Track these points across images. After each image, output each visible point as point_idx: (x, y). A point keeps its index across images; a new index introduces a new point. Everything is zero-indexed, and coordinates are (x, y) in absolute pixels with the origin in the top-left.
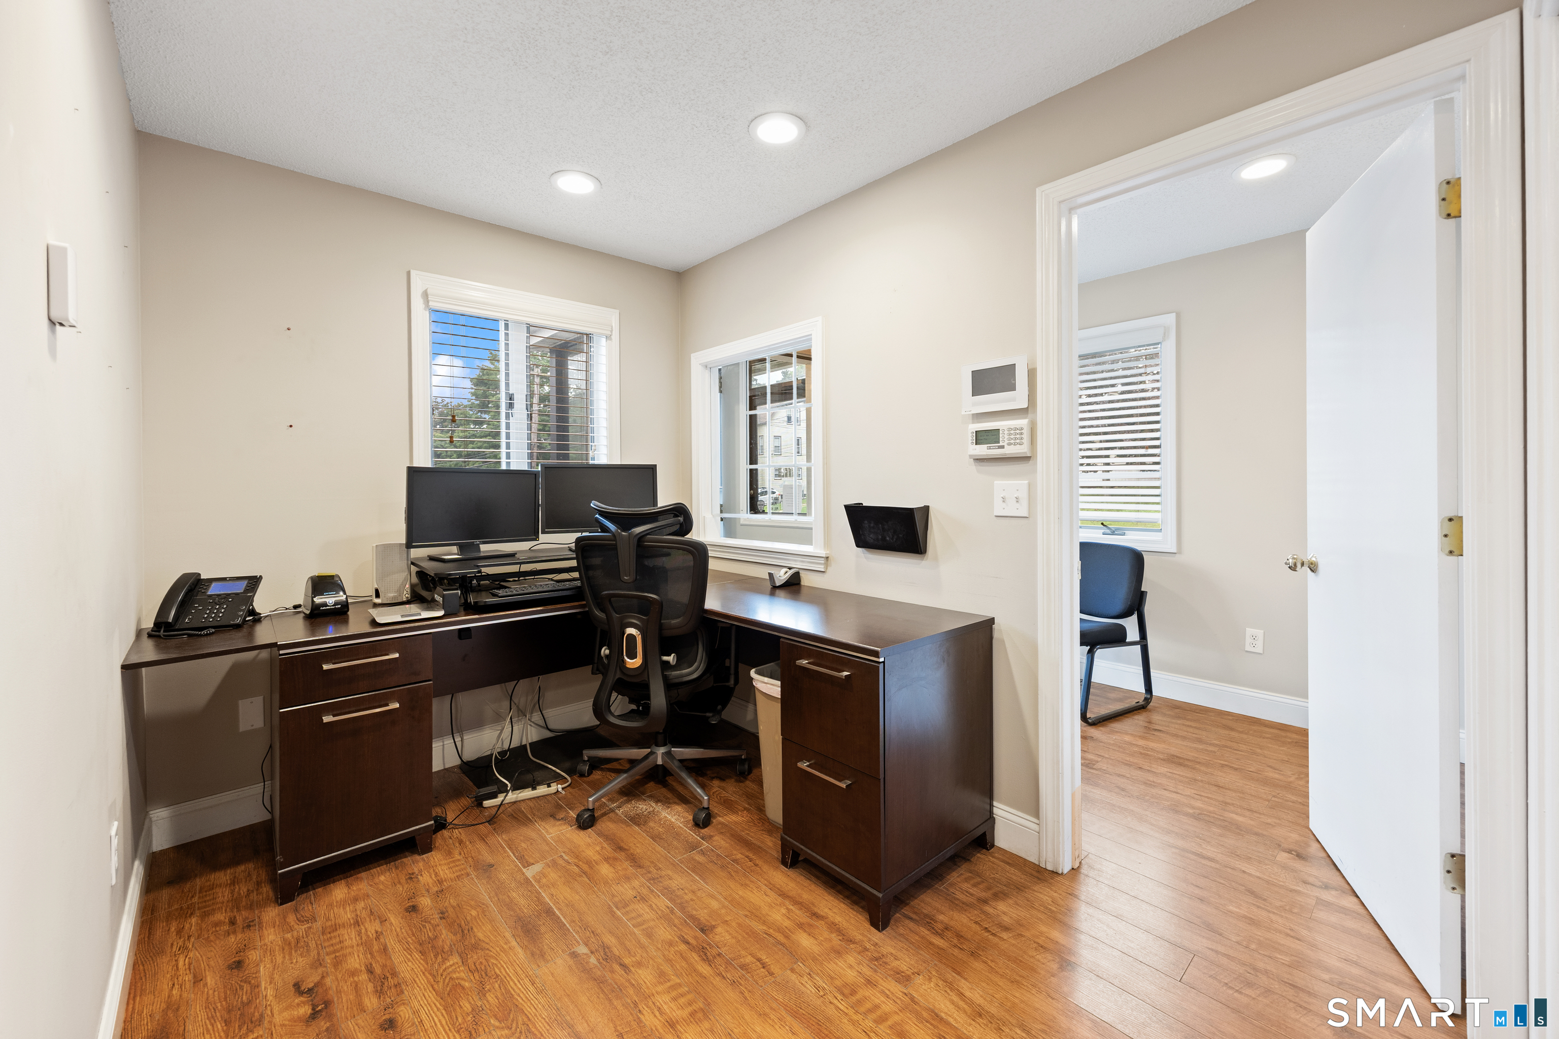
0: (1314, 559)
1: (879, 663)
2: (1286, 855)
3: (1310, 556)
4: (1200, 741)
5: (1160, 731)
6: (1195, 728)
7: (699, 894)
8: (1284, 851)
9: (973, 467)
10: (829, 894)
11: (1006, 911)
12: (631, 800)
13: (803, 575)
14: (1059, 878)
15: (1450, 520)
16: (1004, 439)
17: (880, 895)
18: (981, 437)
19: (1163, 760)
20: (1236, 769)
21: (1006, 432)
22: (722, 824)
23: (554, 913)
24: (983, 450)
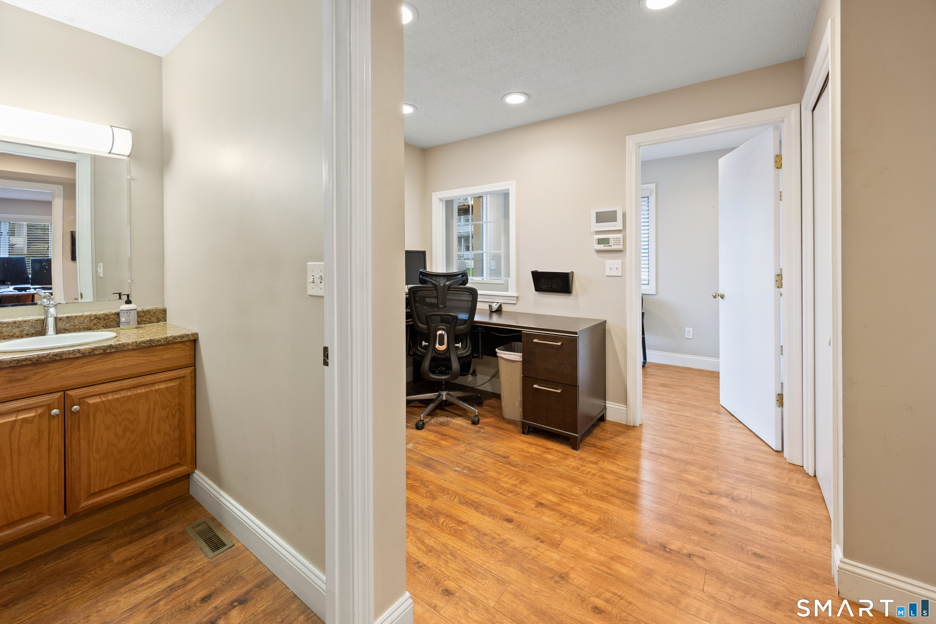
0: (722, 293)
1: (577, 337)
2: (715, 413)
3: (721, 292)
4: (671, 378)
5: (653, 375)
6: (667, 373)
7: (493, 446)
8: (714, 412)
9: (596, 255)
10: (549, 441)
11: (620, 439)
12: (434, 417)
13: (503, 306)
14: (636, 428)
15: (778, 275)
16: (611, 242)
17: (577, 435)
18: (600, 241)
19: (659, 385)
20: (688, 387)
21: (612, 239)
22: (483, 422)
23: (435, 459)
24: (601, 247)
